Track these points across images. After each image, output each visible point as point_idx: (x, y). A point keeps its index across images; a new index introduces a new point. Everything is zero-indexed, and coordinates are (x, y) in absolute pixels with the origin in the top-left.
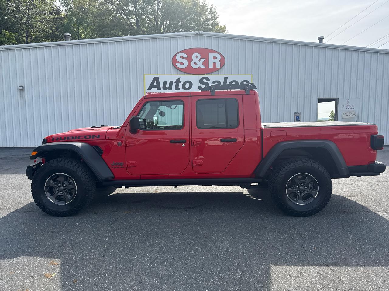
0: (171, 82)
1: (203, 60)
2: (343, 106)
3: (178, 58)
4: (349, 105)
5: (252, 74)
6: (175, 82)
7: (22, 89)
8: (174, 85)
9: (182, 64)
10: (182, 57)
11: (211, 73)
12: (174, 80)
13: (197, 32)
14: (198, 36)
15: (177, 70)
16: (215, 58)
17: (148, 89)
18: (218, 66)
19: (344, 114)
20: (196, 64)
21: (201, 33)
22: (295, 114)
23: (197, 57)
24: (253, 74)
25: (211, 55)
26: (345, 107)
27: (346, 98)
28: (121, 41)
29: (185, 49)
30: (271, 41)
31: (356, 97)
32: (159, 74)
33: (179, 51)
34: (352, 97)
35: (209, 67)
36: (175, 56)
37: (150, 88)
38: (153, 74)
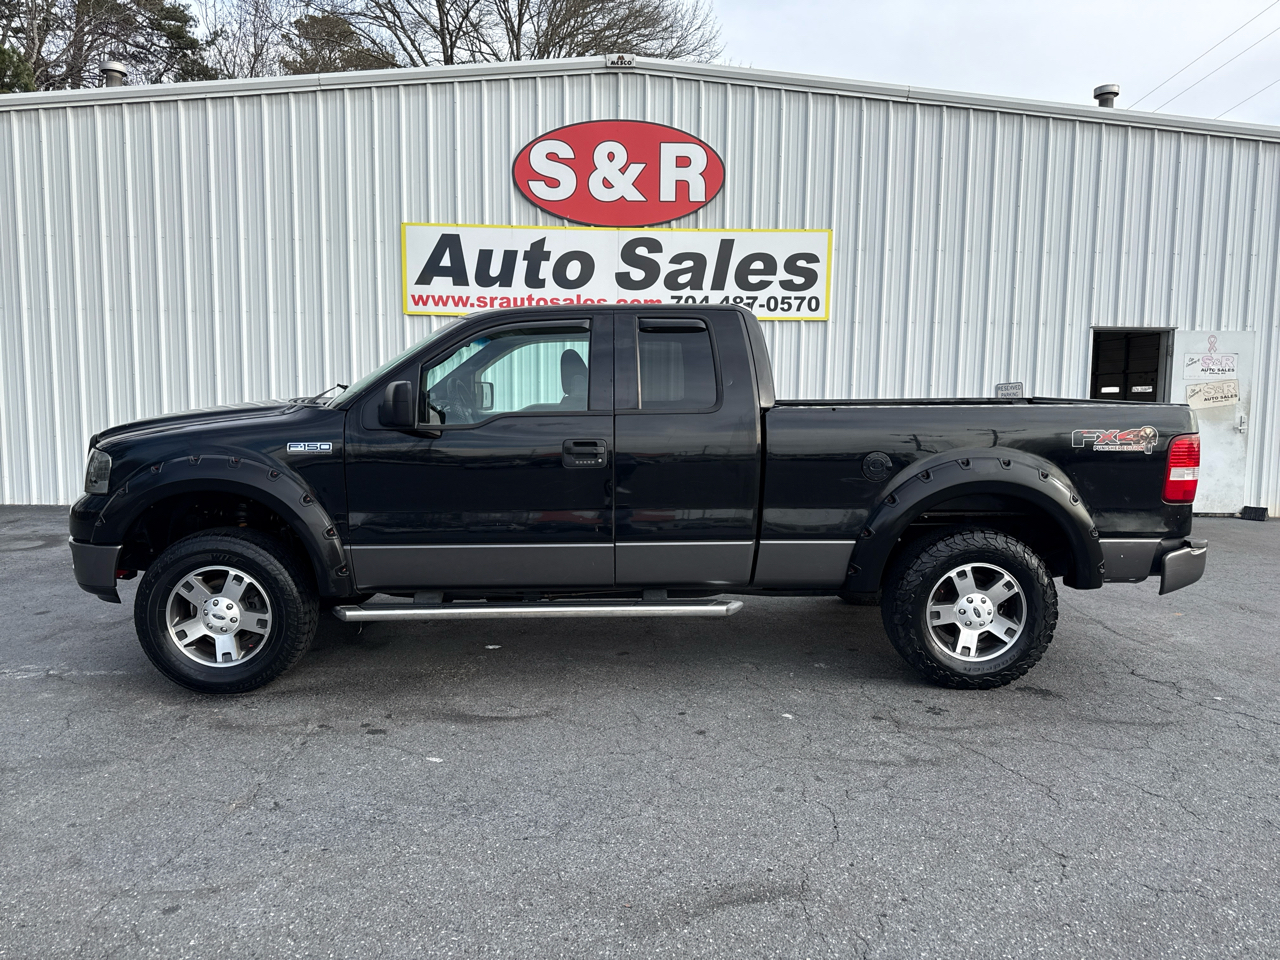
0: (510, 257)
1: (636, 169)
2: (1192, 362)
3: (538, 161)
4: (1215, 356)
5: (830, 227)
6: (527, 256)
8: (521, 267)
9: (553, 183)
10: (552, 157)
11: (669, 222)
12: (522, 246)
13: (614, 57)
14: (616, 74)
15: (532, 209)
16: (683, 162)
17: (416, 283)
18: (697, 192)
19: (1195, 393)
20: (607, 184)
21: (630, 63)
22: (998, 388)
23: (611, 157)
24: (834, 228)
25: (669, 152)
26: (1198, 366)
27: (1204, 329)
28: (315, 91)
29: (567, 123)
30: (908, 97)
31: (1244, 326)
32: (460, 222)
33: (540, 134)
34: (1227, 326)
35: (662, 199)
36: (525, 153)
37: (424, 278)
38: (438, 224)
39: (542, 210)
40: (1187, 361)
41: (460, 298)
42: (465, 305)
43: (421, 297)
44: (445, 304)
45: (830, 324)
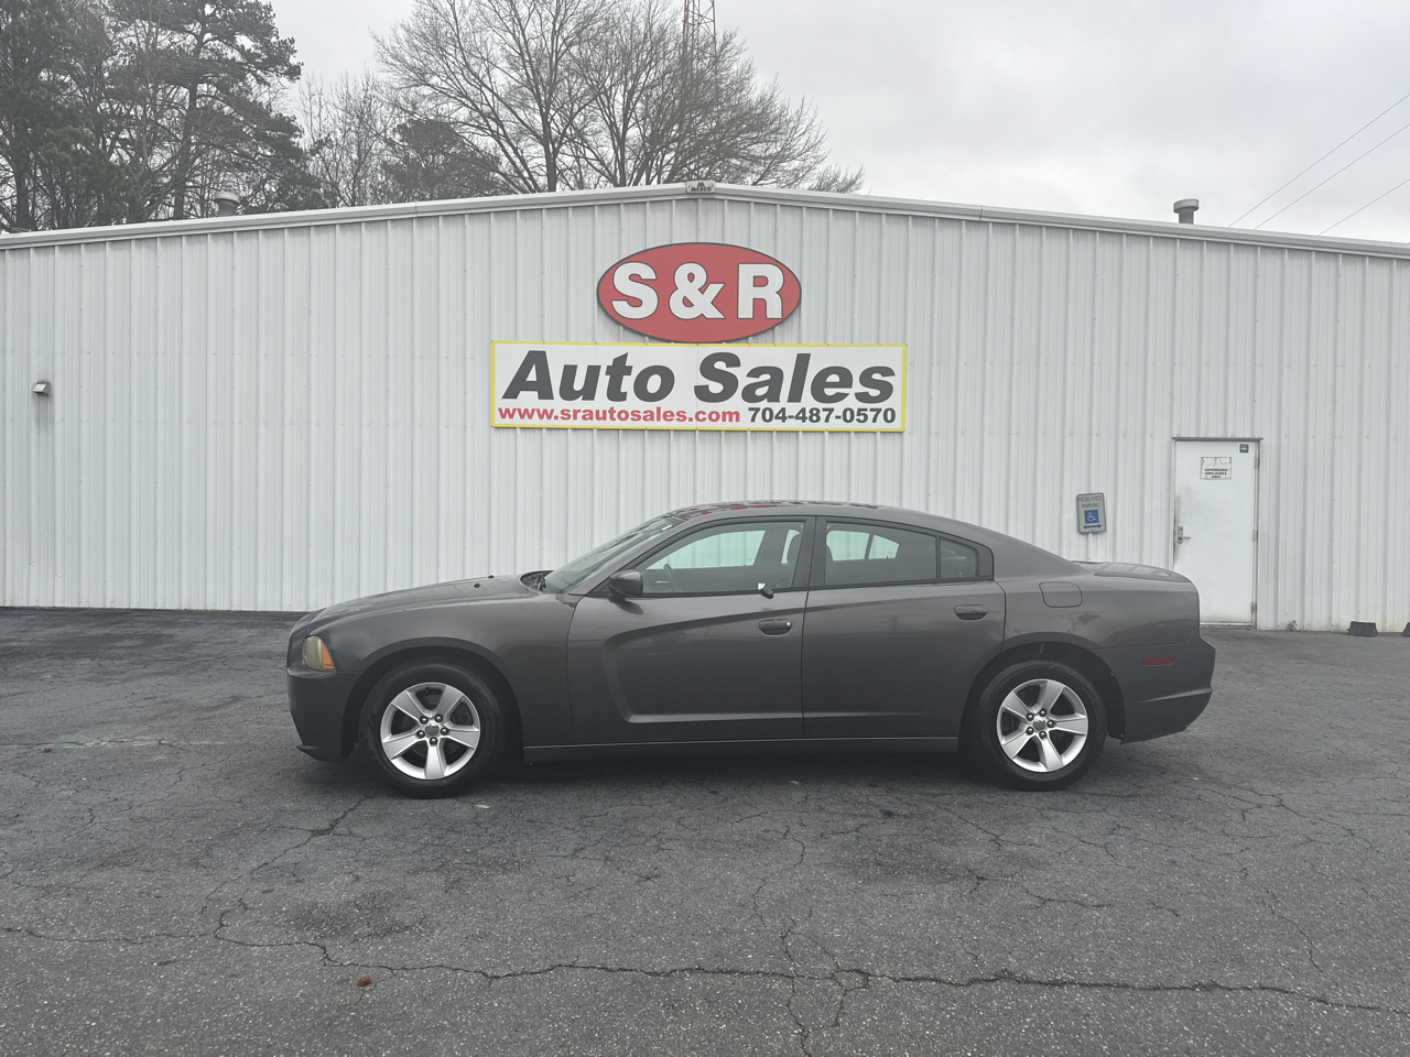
1: (715, 289)
3: (622, 281)
5: (904, 341)
7: (44, 395)
9: (635, 302)
10: (635, 278)
11: (747, 338)
13: (695, 184)
14: (696, 200)
15: (616, 327)
16: (760, 281)
18: (774, 310)
20: (687, 303)
21: (709, 189)
22: (1079, 498)
23: (691, 277)
24: (908, 342)
25: (747, 272)
28: (411, 219)
29: (651, 246)
30: (981, 216)
32: (546, 339)
33: (624, 256)
35: (740, 316)
36: (609, 275)
39: (625, 328)
45: (906, 435)
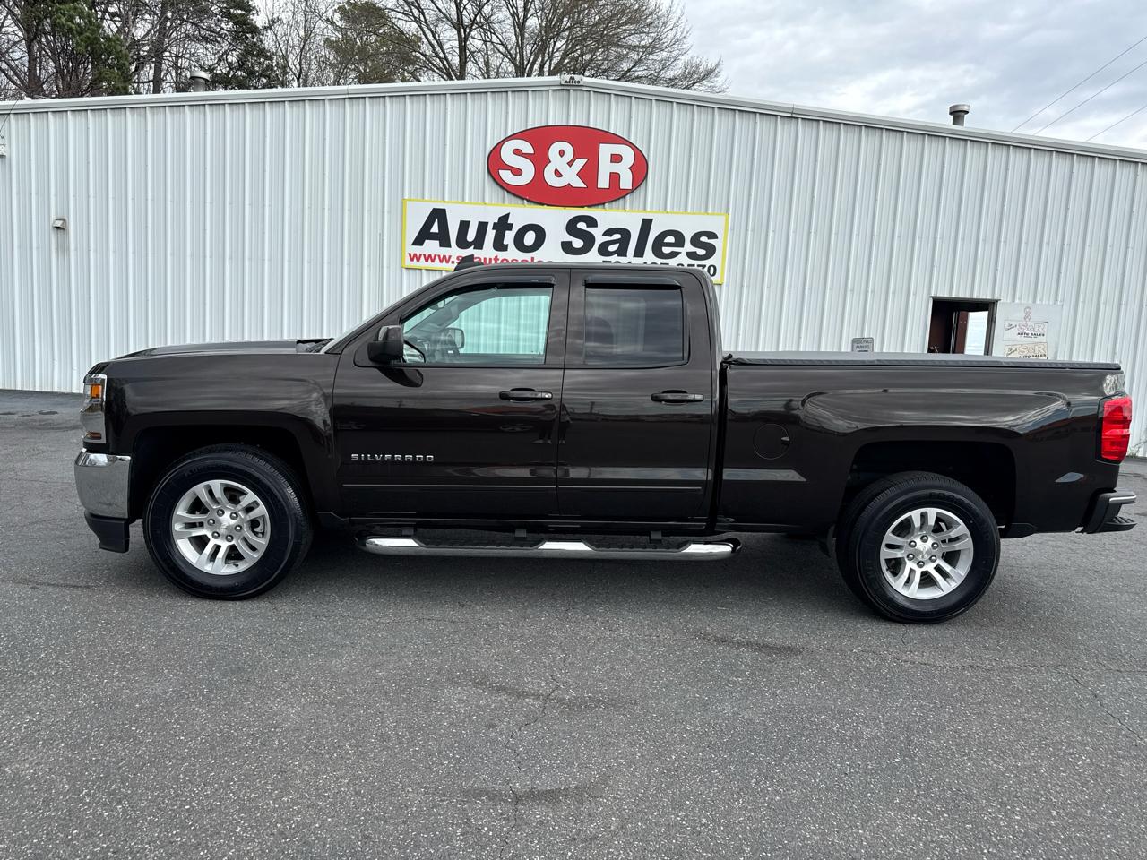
0: (482, 227)
1: (580, 163)
2: (1011, 327)
3: (507, 155)
4: (1029, 323)
5: (727, 212)
6: (495, 226)
7: (61, 228)
8: (490, 234)
9: (517, 172)
10: (517, 152)
11: (604, 204)
12: (492, 219)
13: (567, 77)
14: (569, 90)
15: (502, 191)
16: (616, 158)
17: (413, 244)
18: (626, 182)
19: (1011, 352)
20: (558, 174)
21: (579, 82)
22: (854, 341)
23: (562, 153)
24: (730, 213)
25: (606, 150)
26: (1015, 331)
27: (1023, 302)
28: (344, 99)
29: (530, 127)
30: (792, 113)
31: (1056, 300)
32: (447, 199)
33: (509, 134)
34: (1041, 300)
35: (599, 187)
36: (496, 150)
37: (419, 241)
38: (430, 201)
39: (508, 192)
40: (1006, 326)
41: (444, 257)
42: (447, 262)
43: (415, 255)
44: (433, 261)
45: (724, 287)
